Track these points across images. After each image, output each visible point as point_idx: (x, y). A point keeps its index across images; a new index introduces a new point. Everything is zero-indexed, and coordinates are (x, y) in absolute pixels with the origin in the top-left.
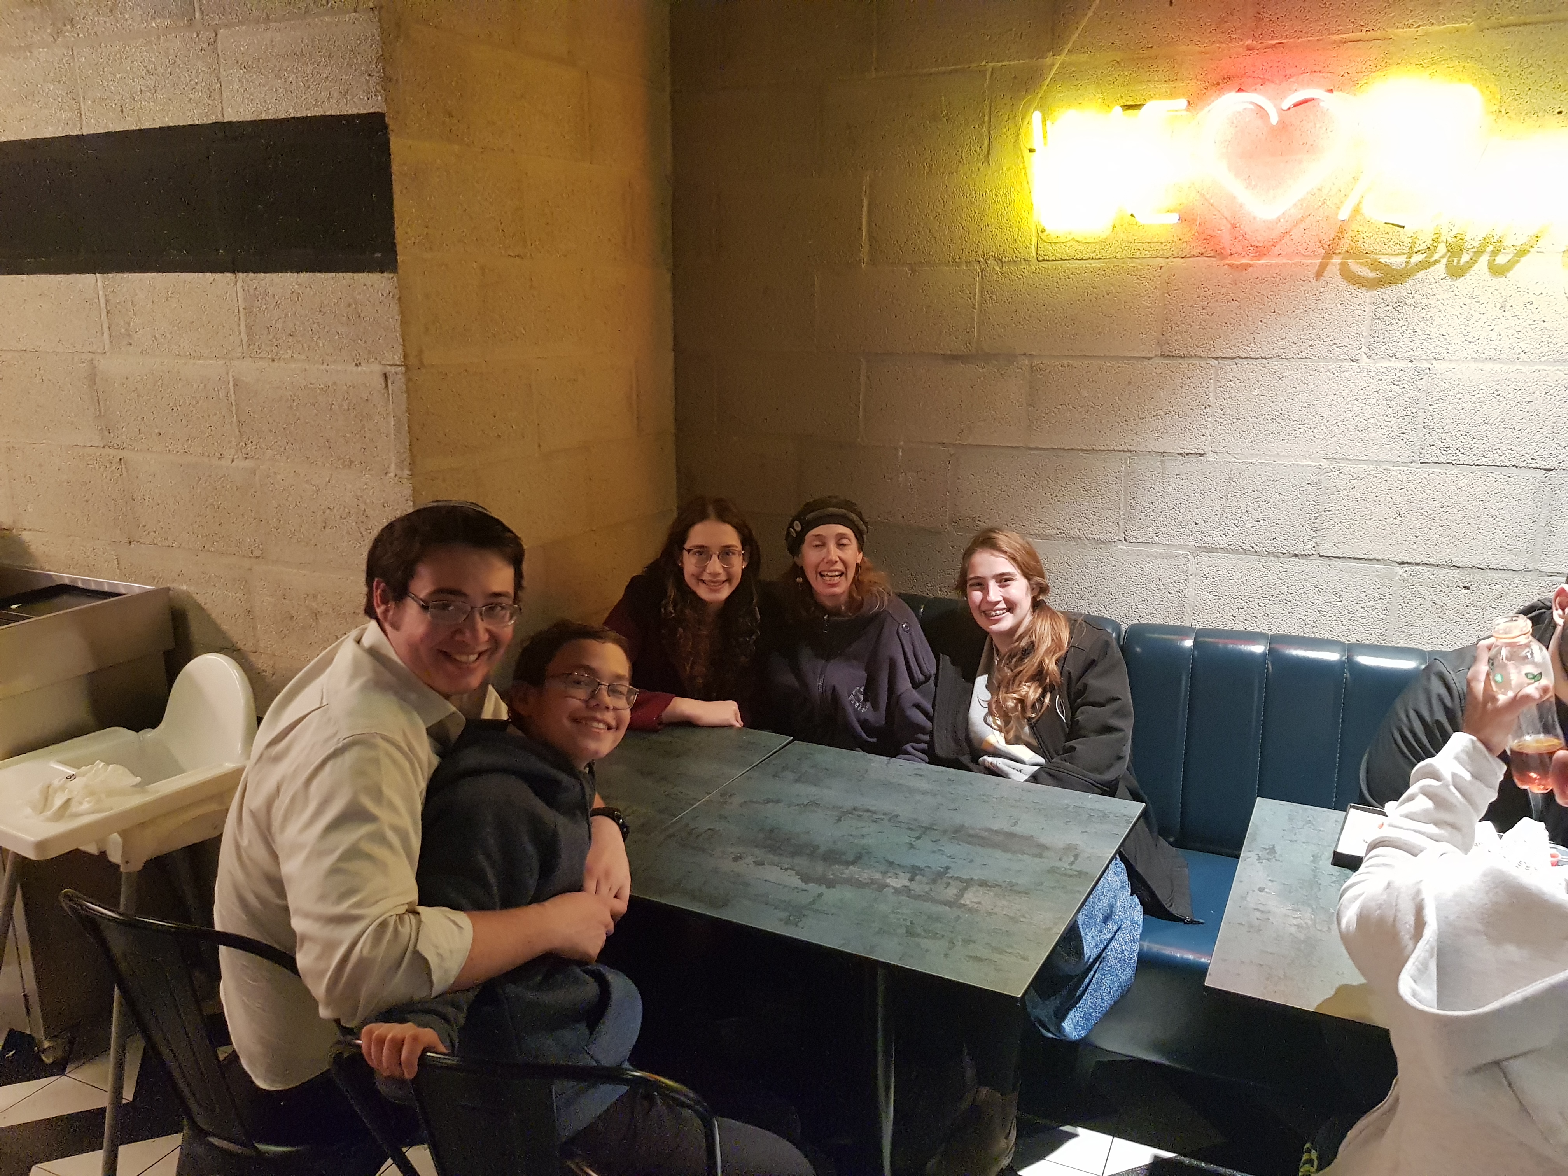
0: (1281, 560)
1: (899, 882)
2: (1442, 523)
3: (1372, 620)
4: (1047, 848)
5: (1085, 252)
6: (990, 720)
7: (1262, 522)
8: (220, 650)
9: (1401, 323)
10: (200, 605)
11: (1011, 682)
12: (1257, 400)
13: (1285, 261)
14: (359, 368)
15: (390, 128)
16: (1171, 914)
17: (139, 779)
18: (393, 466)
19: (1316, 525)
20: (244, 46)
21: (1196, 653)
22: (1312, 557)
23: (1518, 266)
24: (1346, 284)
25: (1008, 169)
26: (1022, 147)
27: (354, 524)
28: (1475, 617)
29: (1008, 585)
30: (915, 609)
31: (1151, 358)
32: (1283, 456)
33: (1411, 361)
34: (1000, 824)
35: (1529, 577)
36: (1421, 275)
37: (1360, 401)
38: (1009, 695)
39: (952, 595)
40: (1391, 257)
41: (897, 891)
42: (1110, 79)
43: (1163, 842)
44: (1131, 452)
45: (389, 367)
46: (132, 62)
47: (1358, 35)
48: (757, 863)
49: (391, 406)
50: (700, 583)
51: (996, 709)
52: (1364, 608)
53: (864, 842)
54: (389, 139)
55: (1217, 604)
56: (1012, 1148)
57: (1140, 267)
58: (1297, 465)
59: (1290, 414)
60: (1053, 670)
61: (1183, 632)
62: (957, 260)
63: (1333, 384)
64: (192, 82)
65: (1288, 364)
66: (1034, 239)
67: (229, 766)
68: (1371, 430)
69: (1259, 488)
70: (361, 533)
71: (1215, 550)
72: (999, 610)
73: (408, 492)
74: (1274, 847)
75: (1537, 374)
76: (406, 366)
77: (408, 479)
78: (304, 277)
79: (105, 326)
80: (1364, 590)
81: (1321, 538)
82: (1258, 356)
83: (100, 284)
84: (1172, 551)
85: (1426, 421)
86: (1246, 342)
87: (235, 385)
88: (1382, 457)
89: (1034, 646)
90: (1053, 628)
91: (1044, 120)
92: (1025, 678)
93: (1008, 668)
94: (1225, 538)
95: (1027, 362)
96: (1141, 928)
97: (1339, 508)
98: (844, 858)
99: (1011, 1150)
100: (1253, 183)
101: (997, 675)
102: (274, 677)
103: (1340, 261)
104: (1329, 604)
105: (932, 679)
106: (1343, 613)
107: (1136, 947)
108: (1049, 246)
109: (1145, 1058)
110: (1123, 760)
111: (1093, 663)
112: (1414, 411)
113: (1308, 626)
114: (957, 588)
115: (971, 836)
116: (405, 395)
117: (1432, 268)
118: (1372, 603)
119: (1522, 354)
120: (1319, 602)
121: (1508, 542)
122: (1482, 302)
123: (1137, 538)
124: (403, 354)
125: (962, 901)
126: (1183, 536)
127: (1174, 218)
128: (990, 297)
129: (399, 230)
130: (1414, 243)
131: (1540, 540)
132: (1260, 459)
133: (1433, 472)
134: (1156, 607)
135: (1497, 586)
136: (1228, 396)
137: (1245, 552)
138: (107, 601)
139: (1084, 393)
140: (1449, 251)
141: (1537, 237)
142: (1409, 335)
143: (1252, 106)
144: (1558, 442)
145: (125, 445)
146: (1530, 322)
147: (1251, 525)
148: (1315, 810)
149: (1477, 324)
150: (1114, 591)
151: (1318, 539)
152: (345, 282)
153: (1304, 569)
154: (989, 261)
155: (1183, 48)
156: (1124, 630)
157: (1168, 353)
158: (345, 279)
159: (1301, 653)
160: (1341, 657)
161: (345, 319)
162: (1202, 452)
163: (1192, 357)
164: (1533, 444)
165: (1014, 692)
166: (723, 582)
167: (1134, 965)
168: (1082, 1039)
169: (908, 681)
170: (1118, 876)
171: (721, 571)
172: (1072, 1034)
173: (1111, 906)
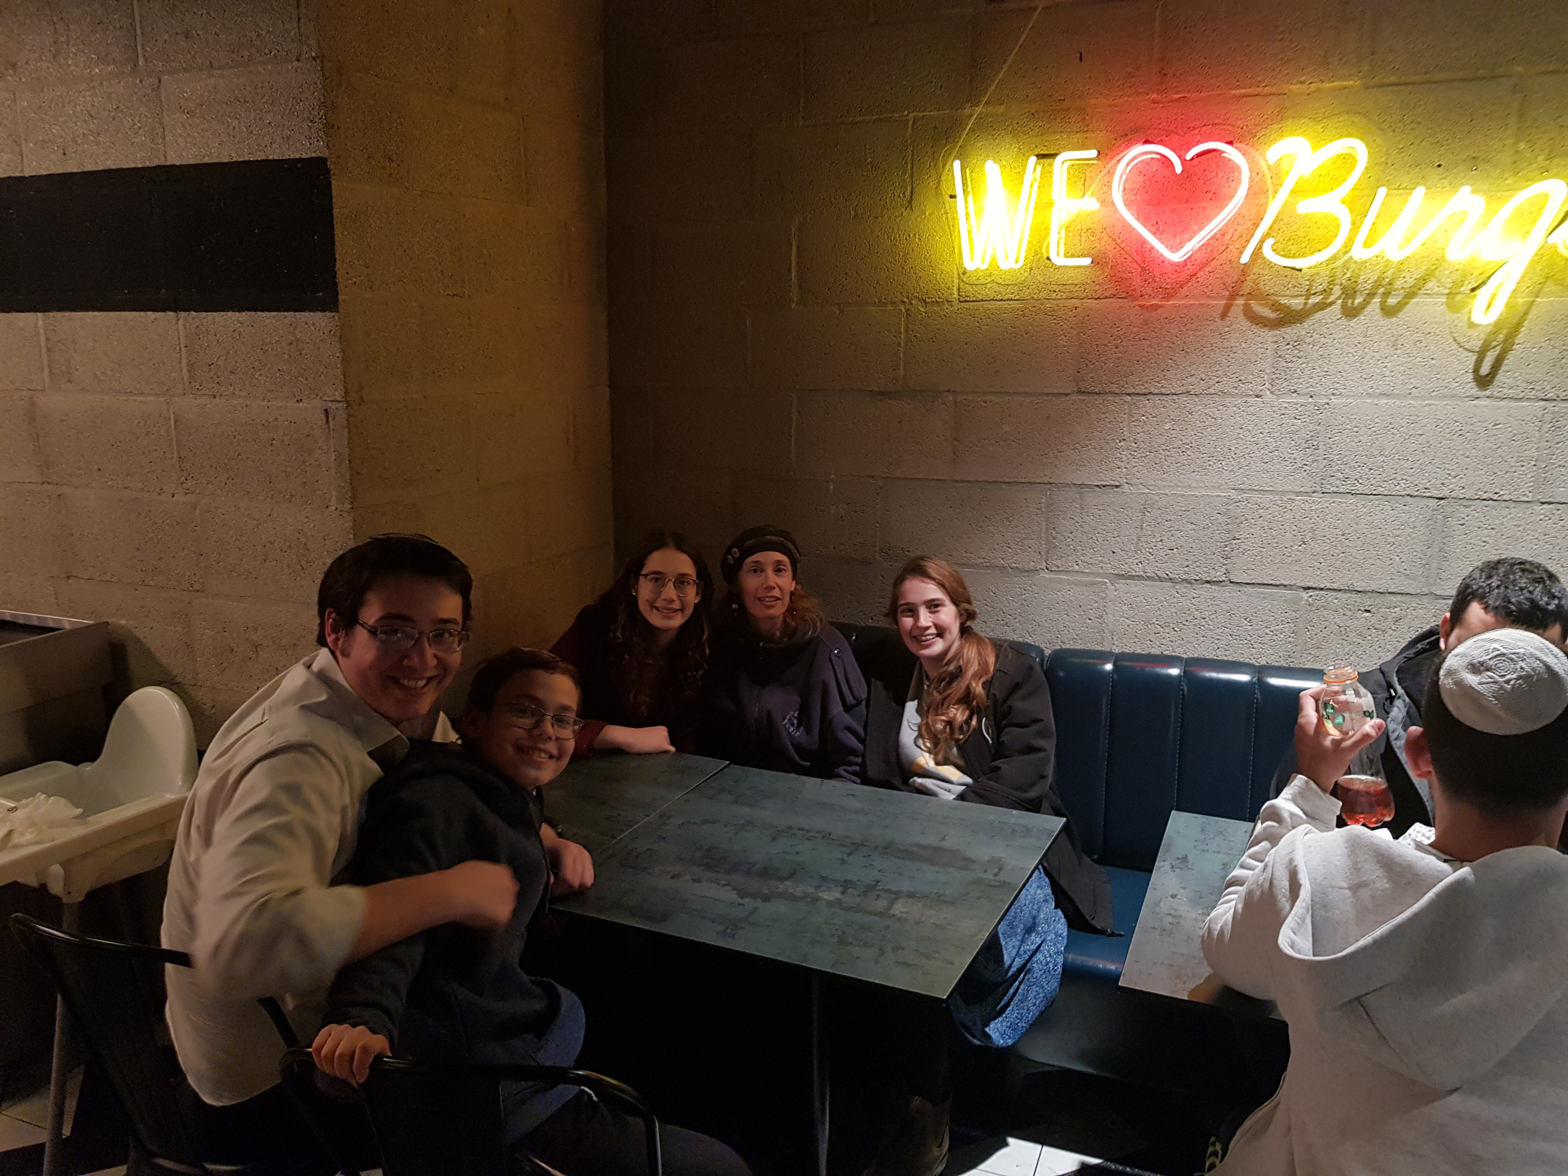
0: (1195, 586)
1: (832, 895)
2: (1343, 550)
3: (1281, 643)
4: (973, 861)
5: (1004, 294)
6: (920, 742)
7: (1175, 550)
8: (159, 684)
9: (1300, 361)
10: (139, 639)
11: (940, 706)
12: (1169, 434)
13: (1191, 302)
14: (301, 404)
15: (332, 172)
16: (1095, 928)
17: (80, 810)
18: (333, 501)
19: (1226, 553)
20: (187, 93)
21: (1115, 676)
22: (1222, 584)
23: (1408, 308)
24: (1250, 324)
25: (931, 214)
26: (943, 193)
27: (294, 557)
28: (1376, 639)
29: (938, 611)
30: (848, 637)
31: (1067, 395)
32: (1195, 487)
33: (1311, 397)
34: (930, 840)
35: (1425, 600)
36: (1318, 315)
37: (1265, 434)
38: (938, 717)
39: (883, 623)
40: (1291, 299)
41: (830, 904)
42: (1026, 129)
43: (1086, 859)
44: (1050, 483)
45: (330, 404)
46: (75, 107)
47: (1258, 90)
48: (694, 880)
49: (332, 441)
50: (654, 610)
51: (925, 731)
52: (1272, 632)
53: (798, 858)
54: (330, 183)
55: (1135, 630)
56: (945, 1156)
57: (1056, 308)
58: (1207, 496)
59: (1200, 447)
60: (980, 693)
61: (1104, 656)
62: (883, 300)
63: (1239, 419)
64: (135, 127)
65: (1197, 400)
66: (956, 281)
67: (170, 797)
68: (1276, 461)
69: (1172, 518)
70: (302, 566)
71: (1132, 577)
72: (929, 635)
73: (348, 524)
74: (1186, 856)
75: (1427, 408)
76: (347, 402)
77: (349, 513)
78: (246, 316)
79: (46, 363)
80: (1272, 614)
81: (1231, 565)
82: (1169, 392)
83: (40, 323)
84: (1090, 579)
85: (1325, 453)
86: (1157, 379)
87: (176, 422)
88: (1287, 488)
89: (961, 671)
90: (979, 653)
91: (963, 169)
92: (954, 701)
93: (938, 692)
94: (1141, 566)
95: (951, 398)
96: (1065, 941)
97: (1248, 536)
98: (779, 874)
99: (943, 1158)
100: (1161, 229)
101: (926, 699)
102: (213, 710)
103: (1243, 302)
104: (1240, 628)
105: (864, 703)
106: (1254, 637)
107: (1060, 959)
108: (969, 288)
109: (1070, 1067)
110: (1045, 779)
111: (1017, 687)
112: (1315, 443)
113: (1220, 649)
114: (886, 615)
115: (900, 851)
116: (346, 430)
117: (1328, 309)
118: (1280, 627)
119: (1414, 390)
120: (1231, 626)
121: (1405, 567)
122: (1375, 340)
123: (1058, 567)
124: (344, 391)
125: (892, 912)
126: (1102, 565)
127: (1087, 261)
128: (915, 336)
129: (341, 269)
130: (1311, 285)
131: (1434, 565)
132: (1172, 490)
133: (1334, 502)
134: (1077, 633)
135: (1396, 609)
136: (1141, 430)
137: (1160, 579)
138: (44, 636)
139: (1006, 428)
140: (1343, 293)
141: (1424, 280)
142: (1308, 373)
143: (1158, 156)
144: (1448, 472)
145: (64, 482)
146: (1420, 360)
147: (1165, 553)
148: (1226, 822)
149: (1371, 361)
150: (1037, 618)
151: (1229, 567)
152: (286, 321)
153: (1215, 595)
154: (913, 302)
155: (1093, 101)
156: (1047, 654)
157: (1084, 390)
158: (286, 317)
159: (1214, 675)
160: (1252, 679)
161: (286, 356)
162: (1117, 484)
163: (1107, 393)
164: (1426, 474)
165: (943, 715)
166: (677, 610)
167: (1060, 976)
168: (1009, 1047)
169: (840, 704)
170: (1041, 889)
171: (675, 598)
172: (999, 1042)
173: (1034, 918)
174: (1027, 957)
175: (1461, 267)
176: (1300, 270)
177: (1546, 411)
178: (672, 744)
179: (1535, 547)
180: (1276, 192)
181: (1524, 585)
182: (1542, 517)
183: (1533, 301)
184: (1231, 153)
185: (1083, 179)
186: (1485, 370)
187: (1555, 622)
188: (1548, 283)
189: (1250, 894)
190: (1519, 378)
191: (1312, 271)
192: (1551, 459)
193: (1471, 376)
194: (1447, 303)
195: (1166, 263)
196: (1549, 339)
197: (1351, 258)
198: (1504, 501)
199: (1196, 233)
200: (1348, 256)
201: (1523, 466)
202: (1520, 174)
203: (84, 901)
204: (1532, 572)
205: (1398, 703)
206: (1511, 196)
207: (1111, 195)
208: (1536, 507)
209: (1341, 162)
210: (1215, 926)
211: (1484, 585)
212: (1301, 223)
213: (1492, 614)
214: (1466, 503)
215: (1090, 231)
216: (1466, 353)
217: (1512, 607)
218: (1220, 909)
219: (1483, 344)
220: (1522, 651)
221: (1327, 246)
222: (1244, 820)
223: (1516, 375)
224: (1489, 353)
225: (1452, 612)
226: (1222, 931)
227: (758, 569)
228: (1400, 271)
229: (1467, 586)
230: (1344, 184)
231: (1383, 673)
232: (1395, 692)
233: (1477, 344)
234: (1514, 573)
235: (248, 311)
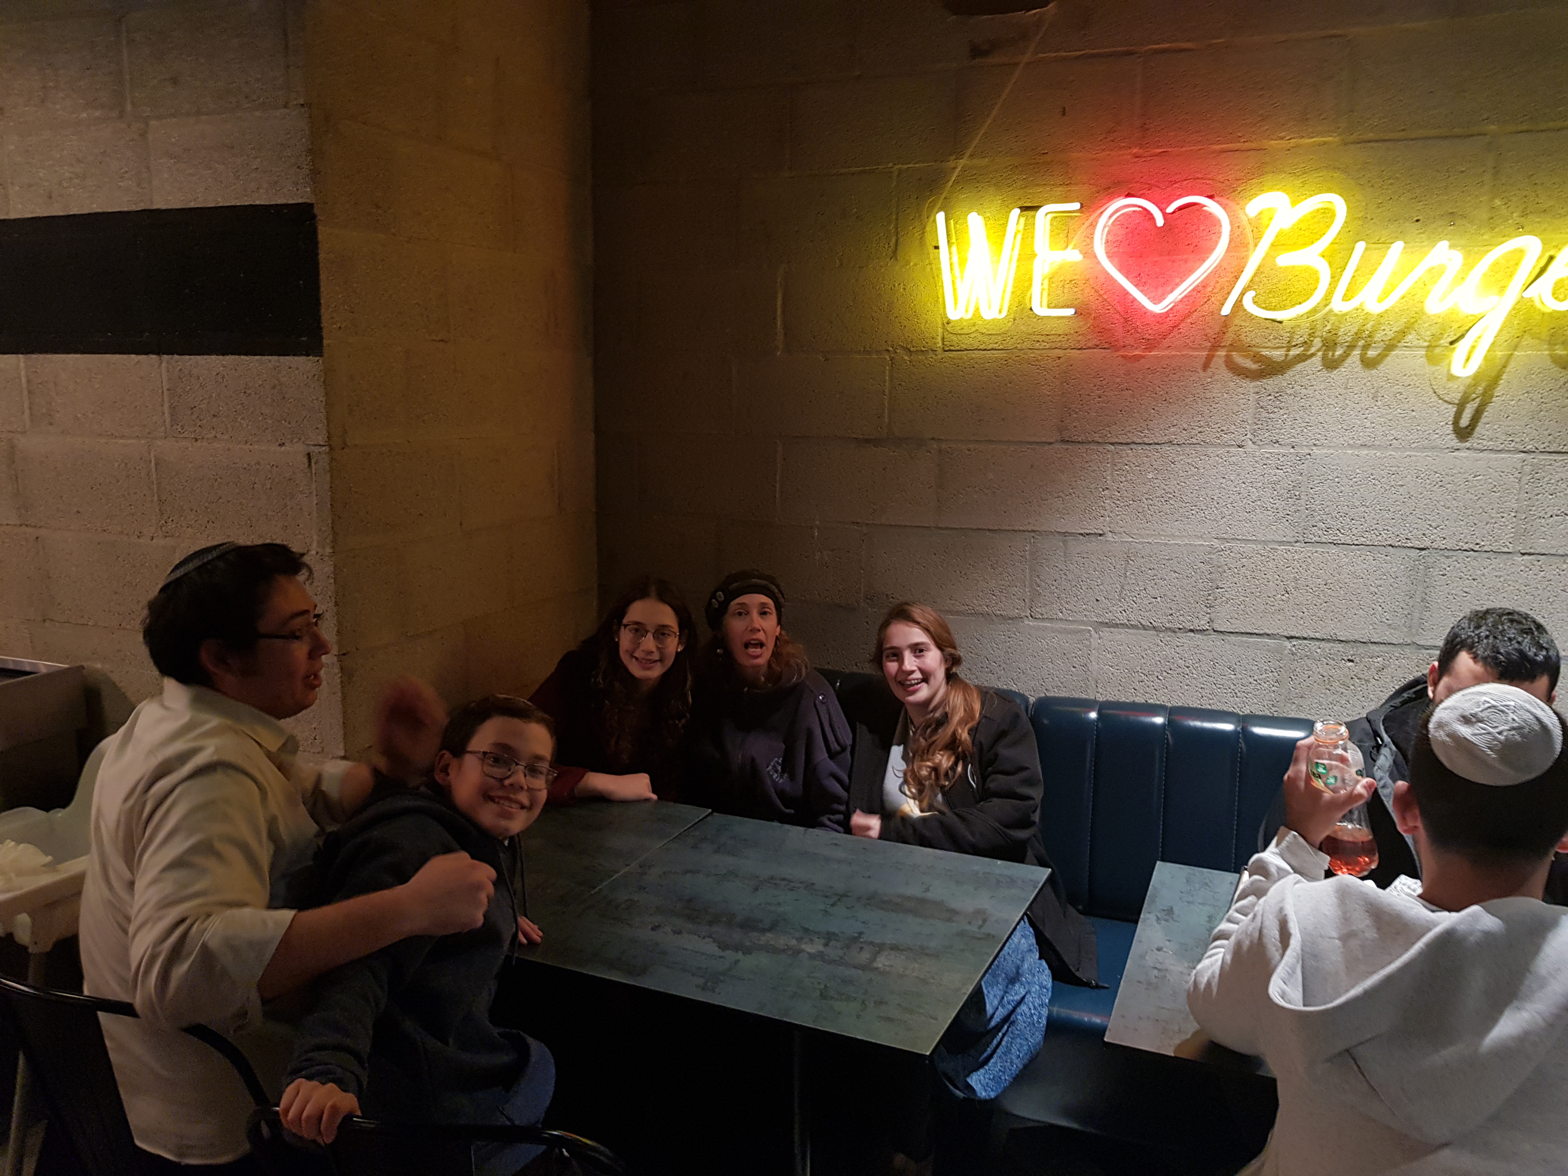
0: (1178, 635)
1: (812, 948)
2: (1326, 599)
3: (1265, 692)
4: (957, 913)
5: (987, 344)
6: (905, 788)
7: (1159, 598)
9: (1282, 412)
10: (114, 683)
11: (926, 752)
12: (1152, 484)
13: (1174, 353)
14: (283, 448)
15: (319, 217)
16: (1080, 980)
17: (50, 858)
18: (315, 545)
19: (1209, 602)
20: (174, 138)
21: (1100, 725)
22: (1206, 633)
23: (1388, 360)
24: (1232, 375)
25: (915, 265)
26: (928, 244)
28: (1359, 689)
29: (922, 656)
30: (833, 685)
31: (1050, 443)
32: (1178, 536)
33: (1293, 447)
34: (914, 890)
35: (1407, 650)
36: (1299, 367)
37: (1247, 484)
38: (924, 763)
39: (868, 669)
40: (1272, 350)
41: (812, 956)
42: (1009, 181)
43: (1071, 910)
44: (1034, 531)
45: (313, 448)
46: (62, 151)
47: (1238, 146)
48: (674, 932)
49: (314, 485)
50: (634, 660)
51: (910, 778)
52: (1256, 681)
53: (780, 909)
54: (316, 228)
55: (1119, 678)
57: (1039, 358)
58: (1190, 545)
59: (1182, 496)
60: (966, 739)
61: (1089, 704)
62: (868, 349)
63: (1222, 469)
64: (122, 171)
65: (1179, 450)
66: (940, 330)
68: (1258, 511)
69: (1156, 566)
71: (1116, 626)
72: (915, 680)
73: (329, 569)
74: (1172, 908)
75: (1407, 459)
76: (330, 446)
77: (330, 557)
78: (230, 359)
79: (26, 405)
80: (1256, 663)
81: (1215, 614)
82: (1152, 442)
83: (22, 365)
84: (1074, 626)
85: (1307, 503)
86: (1140, 429)
87: (157, 464)
88: (1270, 537)
89: (947, 717)
90: (965, 700)
91: (947, 220)
92: (939, 747)
93: (924, 738)
94: (1125, 614)
95: (935, 446)
96: (1050, 993)
97: (1231, 585)
98: (760, 925)
100: (1143, 281)
101: (912, 745)
103: (1225, 353)
104: (1224, 677)
105: (849, 749)
106: (1238, 686)
107: (1045, 1012)
108: (954, 338)
109: (1055, 1123)
111: (1002, 734)
112: (1297, 493)
113: (1204, 698)
114: (871, 661)
115: (884, 902)
116: (328, 475)
117: (1309, 361)
118: (1264, 676)
119: (1394, 441)
120: (1215, 675)
121: (1387, 617)
122: (1355, 392)
123: (1042, 615)
124: (326, 435)
125: (875, 965)
126: (1086, 613)
127: (1070, 312)
128: (900, 384)
129: (326, 314)
130: (1291, 337)
131: (1417, 615)
132: (1156, 539)
133: (1316, 552)
134: (1062, 680)
135: (1379, 659)
136: (1124, 479)
137: (1144, 628)
138: (19, 679)
139: (991, 476)
140: (1324, 345)
141: (1403, 333)
142: (1290, 423)
143: (1140, 209)
144: (1430, 523)
145: (42, 524)
146: (1400, 411)
147: (1148, 601)
148: (1211, 873)
149: (1352, 412)
150: (1022, 665)
151: (1212, 615)
152: (270, 365)
153: (1199, 643)
154: (898, 351)
155: (1075, 155)
156: (1032, 702)
157: (1067, 439)
158: (270, 361)
159: (1198, 724)
160: (1236, 728)
161: (269, 400)
162: (1101, 532)
163: (1090, 442)
164: (1407, 525)
165: (928, 760)
166: (656, 661)
167: (1044, 1029)
168: (992, 1099)
169: (824, 749)
170: (1026, 939)
171: (654, 649)
172: (981, 1093)
173: (1018, 968)
174: (1010, 1007)
175: (1440, 320)
176: (1281, 322)
177: (1525, 463)
178: (654, 792)
179: (1516, 598)
180: (1256, 245)
181: (1513, 636)
182: (1523, 568)
183: (1511, 355)
184: (1212, 206)
185: (1066, 231)
186: (1464, 422)
187: (1542, 673)
188: (1525, 337)
189: (1238, 945)
190: (1498, 430)
191: (1293, 323)
192: (1530, 510)
193: (1451, 427)
194: (1427, 356)
195: (1149, 314)
196: (1527, 392)
197: (1331, 311)
198: (1485, 551)
199: (1178, 285)
200: (1328, 308)
201: (1503, 517)
202: (1496, 230)
203: (51, 951)
204: (1520, 623)
205: (1385, 751)
206: (1488, 251)
207: (1092, 247)
208: (1516, 558)
209: (1321, 216)
210: (1201, 979)
211: (1473, 635)
212: (1281, 275)
213: (1480, 664)
214: (1447, 553)
215: (1073, 282)
216: (1446, 405)
217: (1501, 657)
218: (1205, 962)
219: (1462, 397)
220: (1512, 703)
221: (1308, 298)
222: (1230, 871)
223: (1495, 427)
224: (1468, 405)
225: (1440, 661)
226: (1209, 984)
227: (743, 612)
228: (1380, 324)
229: (1456, 635)
230: (1324, 237)
231: (1369, 721)
232: (1382, 740)
233: (1456, 397)
234: (1503, 624)
235: (232, 354)
